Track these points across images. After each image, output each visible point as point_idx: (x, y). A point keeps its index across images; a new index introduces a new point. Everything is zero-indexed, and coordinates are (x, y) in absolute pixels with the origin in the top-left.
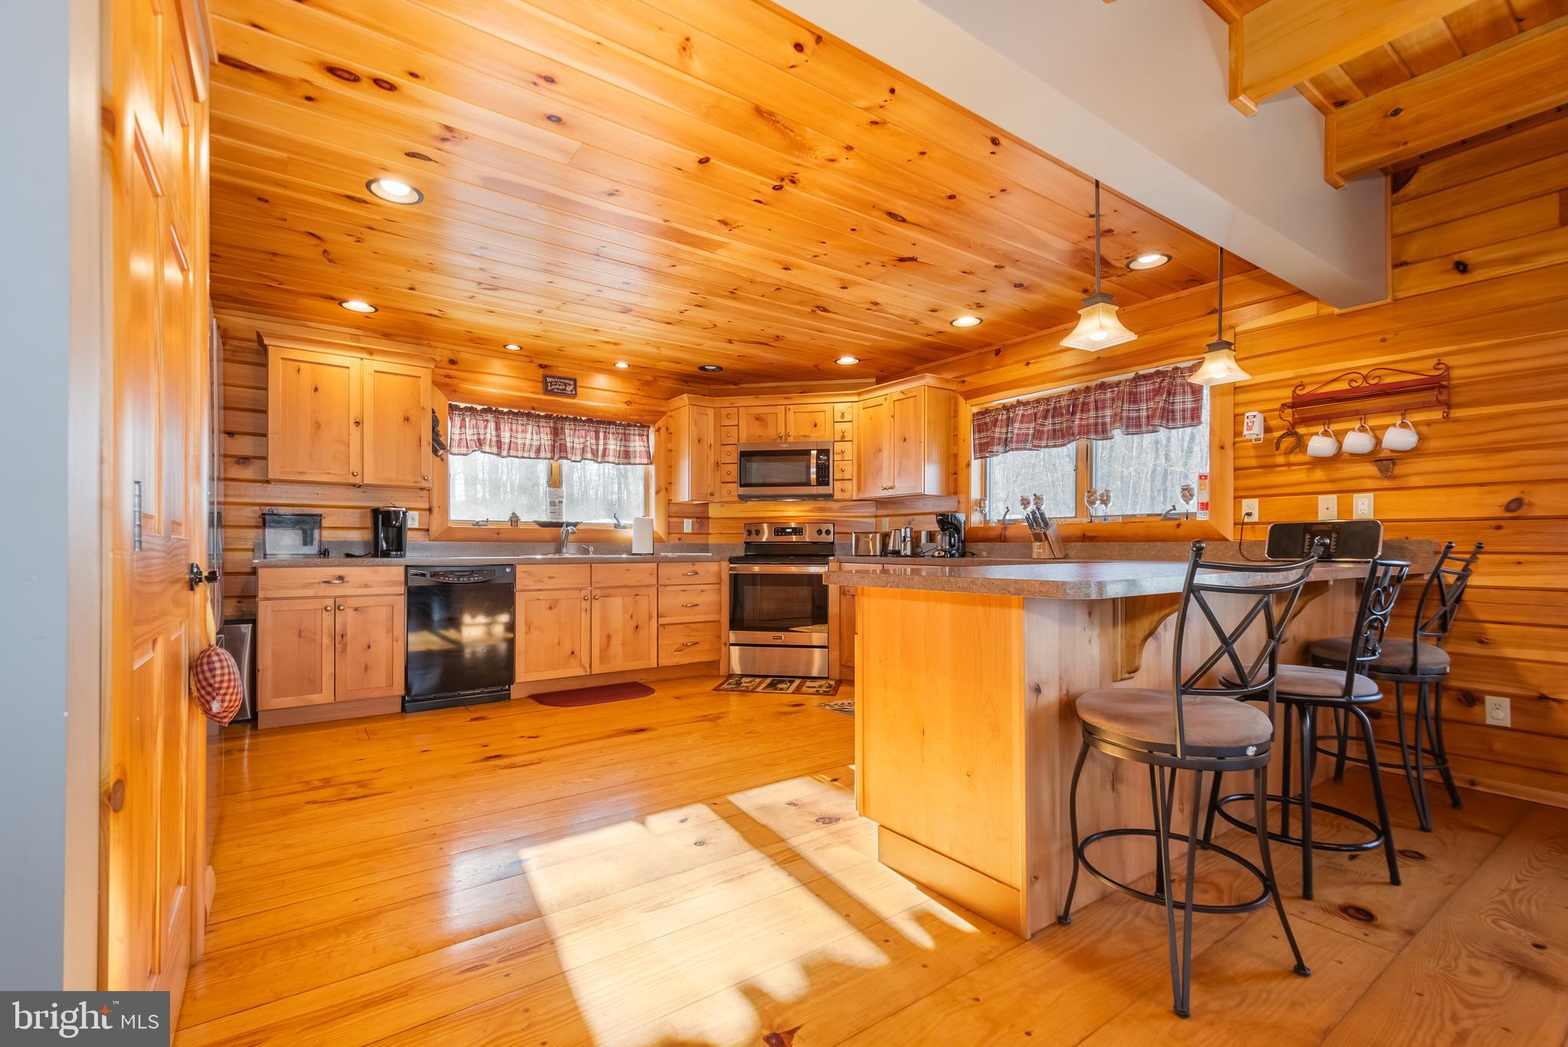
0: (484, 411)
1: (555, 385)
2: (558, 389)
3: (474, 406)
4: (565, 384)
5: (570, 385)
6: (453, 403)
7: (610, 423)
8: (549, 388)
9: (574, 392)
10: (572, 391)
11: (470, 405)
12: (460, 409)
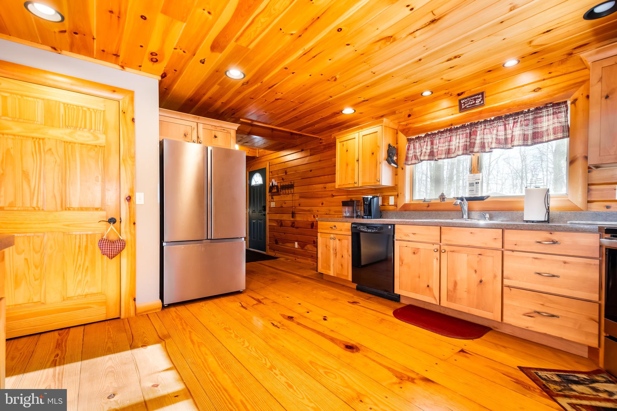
0: (425, 136)
1: (467, 103)
2: (469, 105)
3: (420, 136)
4: (475, 100)
5: (479, 98)
6: (410, 138)
7: (517, 114)
8: (463, 107)
9: (482, 102)
10: (480, 102)
11: (417, 136)
12: (413, 139)
